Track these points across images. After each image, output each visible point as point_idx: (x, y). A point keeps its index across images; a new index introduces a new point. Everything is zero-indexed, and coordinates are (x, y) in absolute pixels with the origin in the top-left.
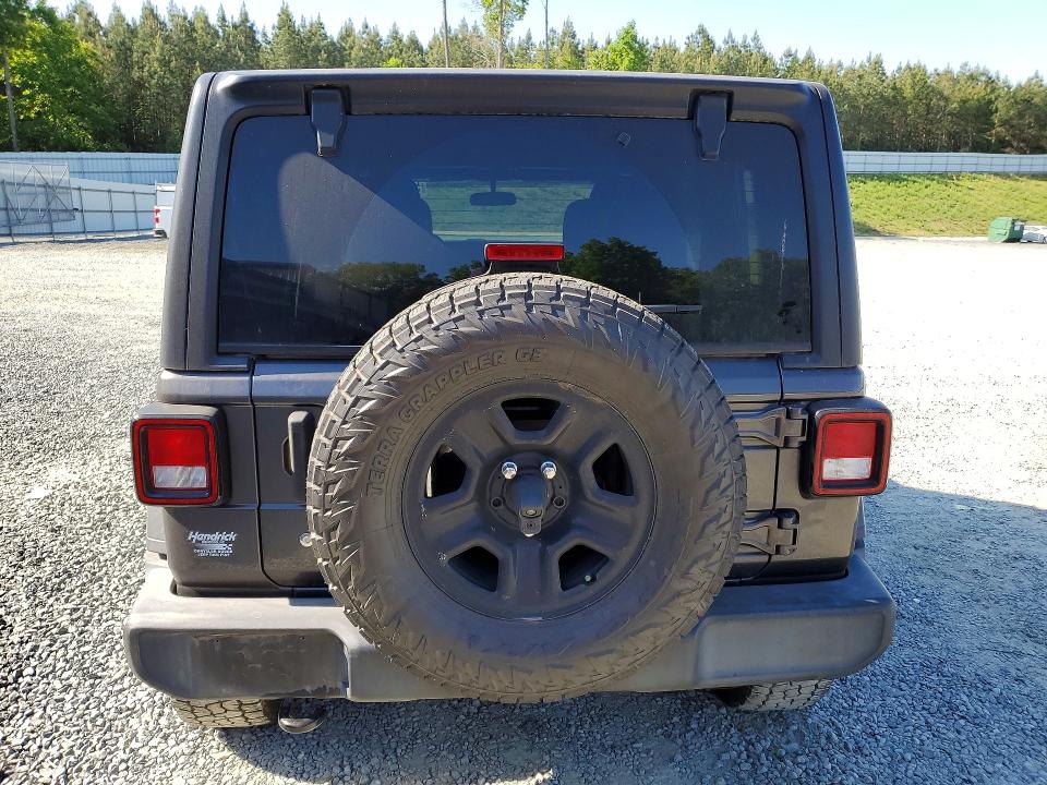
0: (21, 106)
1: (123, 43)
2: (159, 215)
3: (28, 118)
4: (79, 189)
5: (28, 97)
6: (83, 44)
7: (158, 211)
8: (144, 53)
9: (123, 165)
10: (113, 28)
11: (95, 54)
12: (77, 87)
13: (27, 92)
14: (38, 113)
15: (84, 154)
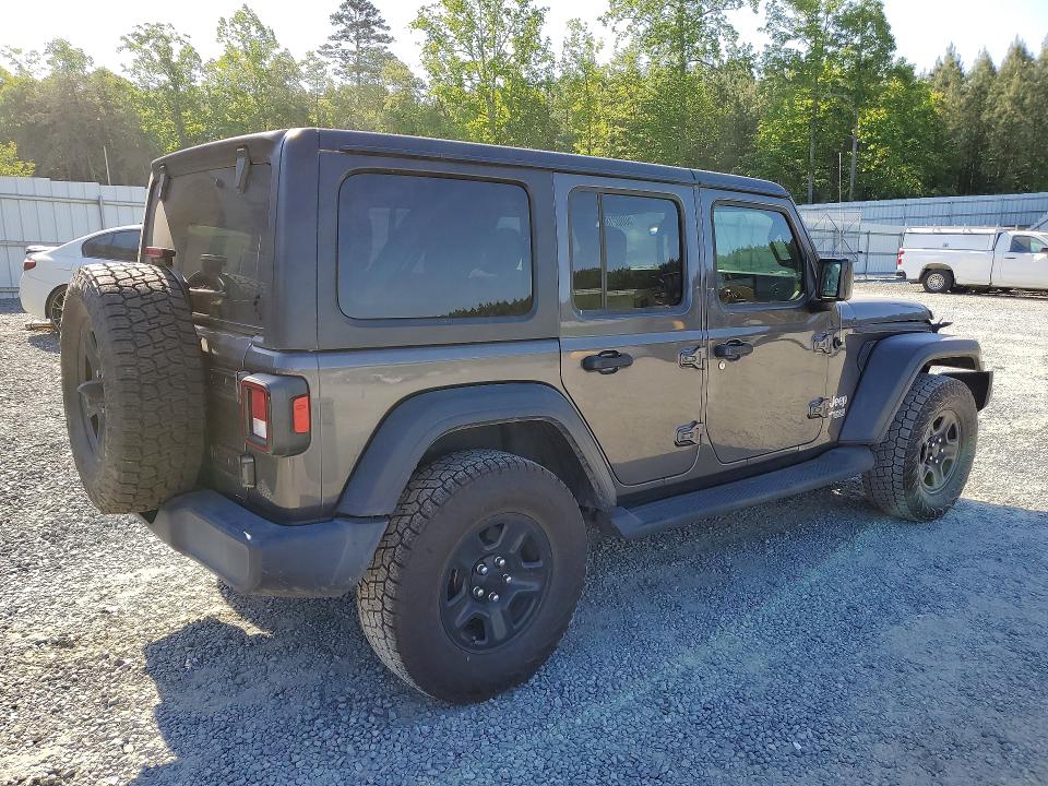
0: (862, 160)
1: (979, 88)
2: (902, 257)
3: (868, 171)
4: (868, 233)
5: (871, 151)
6: (934, 95)
7: (902, 253)
8: (999, 94)
9: (945, 210)
10: (974, 74)
11: (943, 103)
12: (919, 138)
13: (872, 147)
14: (879, 166)
15: (909, 201)
